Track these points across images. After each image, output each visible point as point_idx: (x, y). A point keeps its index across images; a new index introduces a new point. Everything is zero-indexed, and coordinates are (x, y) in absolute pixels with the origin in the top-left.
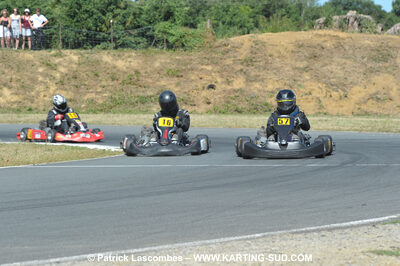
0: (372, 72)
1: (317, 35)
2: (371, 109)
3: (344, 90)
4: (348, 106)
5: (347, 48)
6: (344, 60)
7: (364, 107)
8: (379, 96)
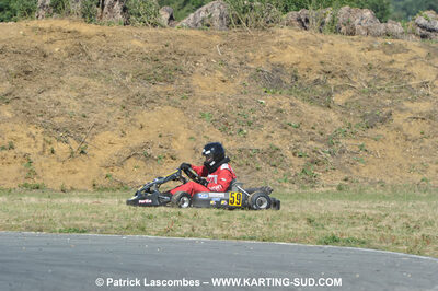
0: (139, 103)
2: (131, 178)
3: (80, 141)
7: (118, 174)
8: (149, 152)
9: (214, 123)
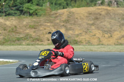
0: (123, 25)
1: (98, 9)
3: (110, 34)
4: (112, 41)
5: (111, 14)
6: (110, 20)
7: (120, 41)
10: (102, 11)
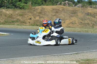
1: (58, 7)
2: (71, 26)
3: (64, 21)
4: (65, 25)
5: (65, 10)
6: (64, 13)
7: (69, 25)
8: (73, 23)
9: (81, 19)
10: (60, 8)
